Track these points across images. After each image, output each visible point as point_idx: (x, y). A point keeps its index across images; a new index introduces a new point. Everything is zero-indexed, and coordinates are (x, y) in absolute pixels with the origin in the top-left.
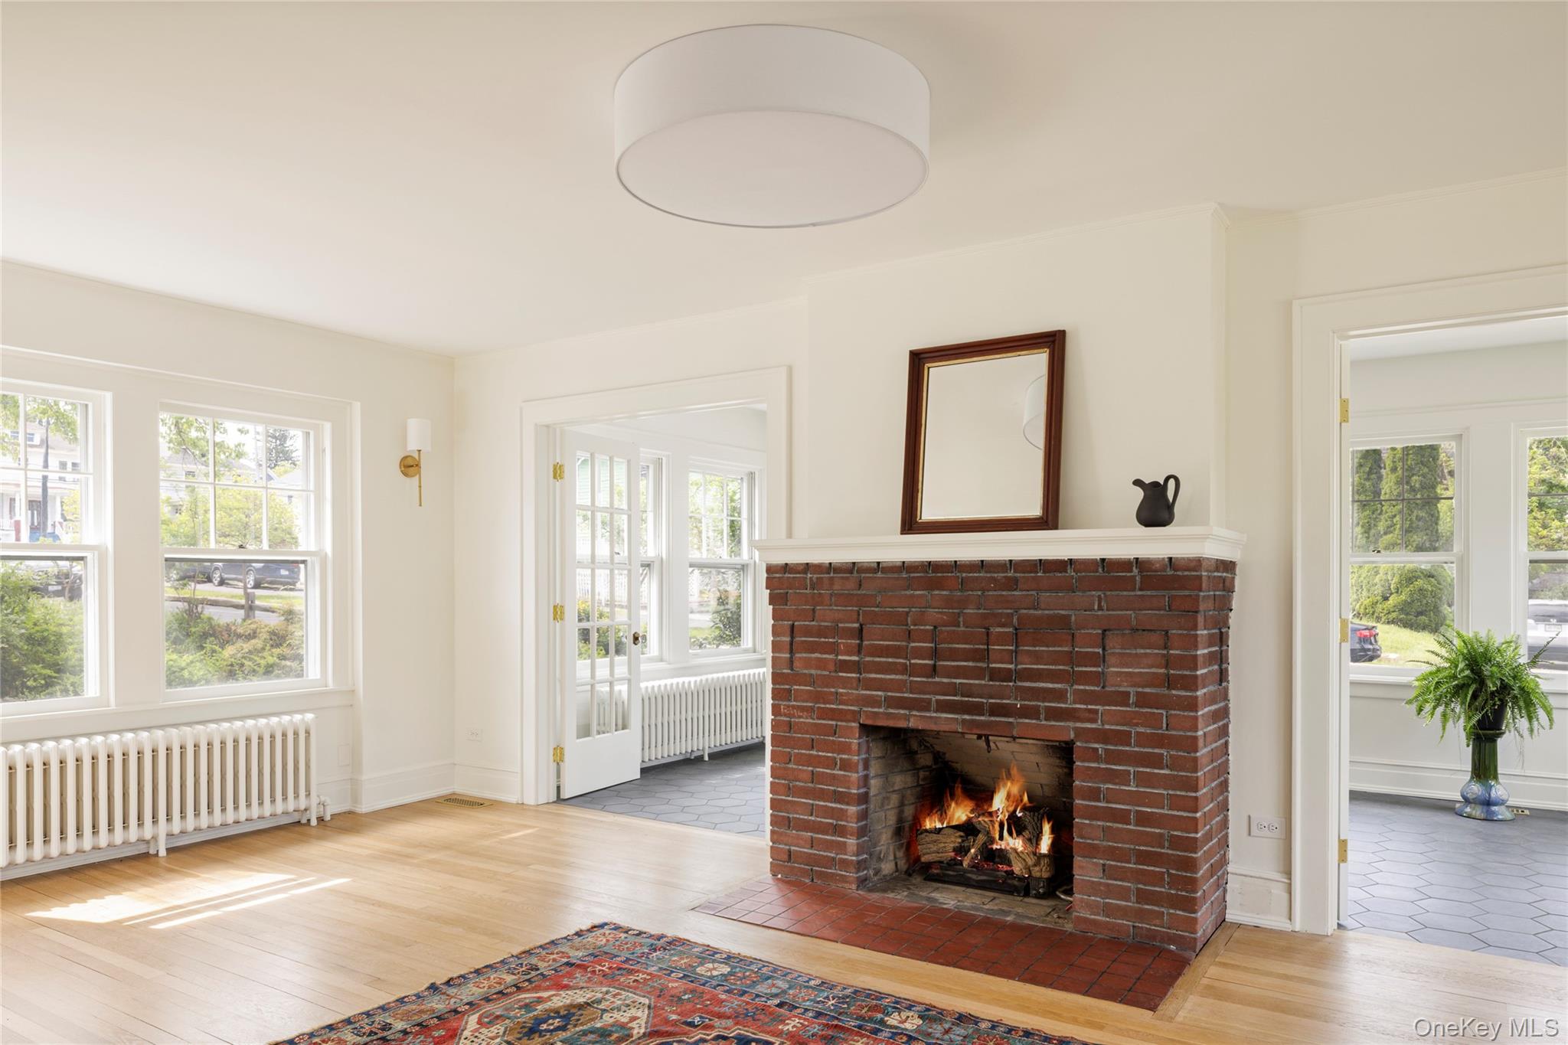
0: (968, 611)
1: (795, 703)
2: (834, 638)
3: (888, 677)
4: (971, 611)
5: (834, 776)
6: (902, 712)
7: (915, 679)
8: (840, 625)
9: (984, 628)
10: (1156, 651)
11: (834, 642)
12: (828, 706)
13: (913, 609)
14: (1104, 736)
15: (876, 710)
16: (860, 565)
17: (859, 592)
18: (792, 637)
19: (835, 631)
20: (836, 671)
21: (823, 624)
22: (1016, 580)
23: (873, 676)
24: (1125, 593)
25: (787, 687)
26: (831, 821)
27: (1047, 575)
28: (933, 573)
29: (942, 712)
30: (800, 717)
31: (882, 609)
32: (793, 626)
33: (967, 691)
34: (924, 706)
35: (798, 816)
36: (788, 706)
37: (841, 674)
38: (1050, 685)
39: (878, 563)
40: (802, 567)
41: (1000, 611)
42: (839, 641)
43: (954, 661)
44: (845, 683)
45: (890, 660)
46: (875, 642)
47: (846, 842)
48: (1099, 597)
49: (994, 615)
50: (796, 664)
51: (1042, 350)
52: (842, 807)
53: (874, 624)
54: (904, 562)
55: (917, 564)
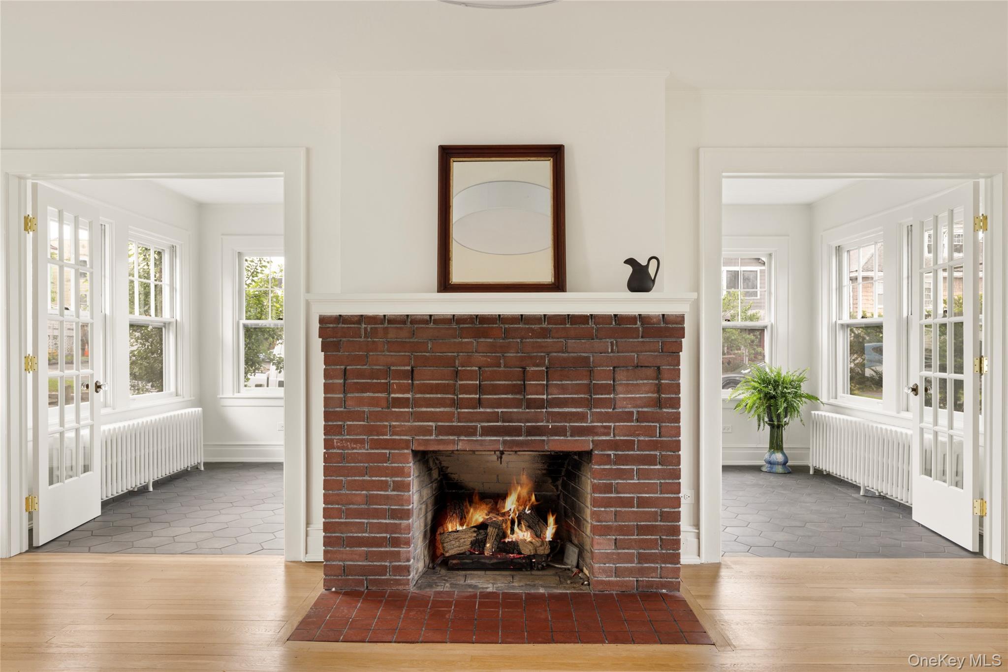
0: (509, 355)
1: (348, 437)
2: (387, 379)
3: (438, 410)
4: (511, 355)
5: (388, 497)
6: (451, 438)
7: (463, 410)
8: (392, 368)
9: (522, 368)
10: (651, 381)
11: (387, 383)
12: (381, 437)
13: (461, 354)
14: (615, 445)
15: (427, 438)
16: (413, 318)
17: (411, 340)
18: (345, 380)
19: (387, 372)
20: (388, 408)
21: (375, 367)
22: (550, 330)
23: (424, 409)
24: (631, 340)
25: (340, 423)
26: (384, 535)
27: (574, 326)
28: (479, 324)
29: (487, 435)
30: (353, 449)
31: (433, 354)
32: (345, 368)
33: (506, 418)
34: (472, 432)
35: (351, 535)
36: (342, 440)
37: (393, 410)
38: (574, 410)
39: (431, 316)
40: (356, 319)
41: (535, 354)
42: (392, 381)
43: (496, 394)
44: (399, 417)
45: (439, 396)
46: (425, 382)
47: (400, 551)
48: (612, 343)
49: (531, 357)
50: (349, 403)
51: (547, 159)
52: (396, 522)
53: (426, 366)
54: (454, 315)
55: (466, 317)
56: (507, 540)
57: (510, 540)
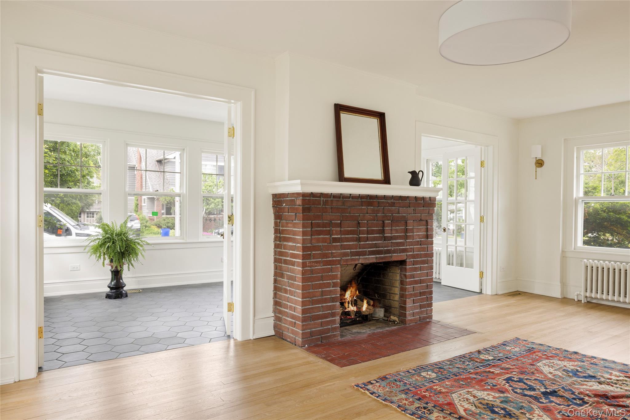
0: (378, 215)
1: (313, 260)
2: (330, 228)
3: (351, 243)
4: (380, 215)
5: (331, 291)
6: (357, 257)
7: (361, 243)
8: (333, 222)
9: (382, 221)
10: (424, 227)
11: (330, 230)
12: (328, 259)
13: (361, 214)
14: (413, 256)
15: (347, 258)
16: (343, 195)
17: (342, 207)
18: (312, 228)
19: (330, 224)
20: (330, 243)
21: (324, 221)
22: (394, 203)
23: (345, 243)
24: (420, 208)
25: (309, 253)
26: (329, 312)
27: (402, 201)
28: (369, 199)
29: (370, 255)
30: (316, 266)
31: (350, 214)
32: (311, 222)
33: (376, 246)
34: (364, 254)
35: (314, 314)
36: (310, 262)
37: (333, 244)
38: (400, 241)
39: (350, 194)
40: (319, 195)
41: (388, 215)
42: (333, 229)
43: (373, 234)
44: (335, 248)
45: (351, 236)
46: (345, 229)
47: (335, 319)
48: (413, 209)
49: (386, 216)
50: (313, 241)
51: (375, 118)
52: (334, 304)
53: (347, 221)
54: (359, 195)
55: (364, 195)
56: (346, 310)
57: (347, 310)
